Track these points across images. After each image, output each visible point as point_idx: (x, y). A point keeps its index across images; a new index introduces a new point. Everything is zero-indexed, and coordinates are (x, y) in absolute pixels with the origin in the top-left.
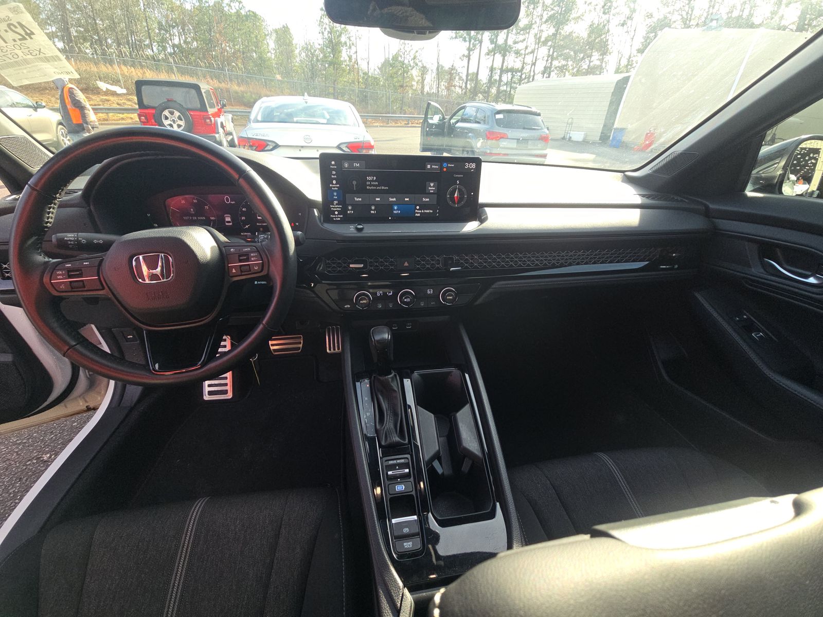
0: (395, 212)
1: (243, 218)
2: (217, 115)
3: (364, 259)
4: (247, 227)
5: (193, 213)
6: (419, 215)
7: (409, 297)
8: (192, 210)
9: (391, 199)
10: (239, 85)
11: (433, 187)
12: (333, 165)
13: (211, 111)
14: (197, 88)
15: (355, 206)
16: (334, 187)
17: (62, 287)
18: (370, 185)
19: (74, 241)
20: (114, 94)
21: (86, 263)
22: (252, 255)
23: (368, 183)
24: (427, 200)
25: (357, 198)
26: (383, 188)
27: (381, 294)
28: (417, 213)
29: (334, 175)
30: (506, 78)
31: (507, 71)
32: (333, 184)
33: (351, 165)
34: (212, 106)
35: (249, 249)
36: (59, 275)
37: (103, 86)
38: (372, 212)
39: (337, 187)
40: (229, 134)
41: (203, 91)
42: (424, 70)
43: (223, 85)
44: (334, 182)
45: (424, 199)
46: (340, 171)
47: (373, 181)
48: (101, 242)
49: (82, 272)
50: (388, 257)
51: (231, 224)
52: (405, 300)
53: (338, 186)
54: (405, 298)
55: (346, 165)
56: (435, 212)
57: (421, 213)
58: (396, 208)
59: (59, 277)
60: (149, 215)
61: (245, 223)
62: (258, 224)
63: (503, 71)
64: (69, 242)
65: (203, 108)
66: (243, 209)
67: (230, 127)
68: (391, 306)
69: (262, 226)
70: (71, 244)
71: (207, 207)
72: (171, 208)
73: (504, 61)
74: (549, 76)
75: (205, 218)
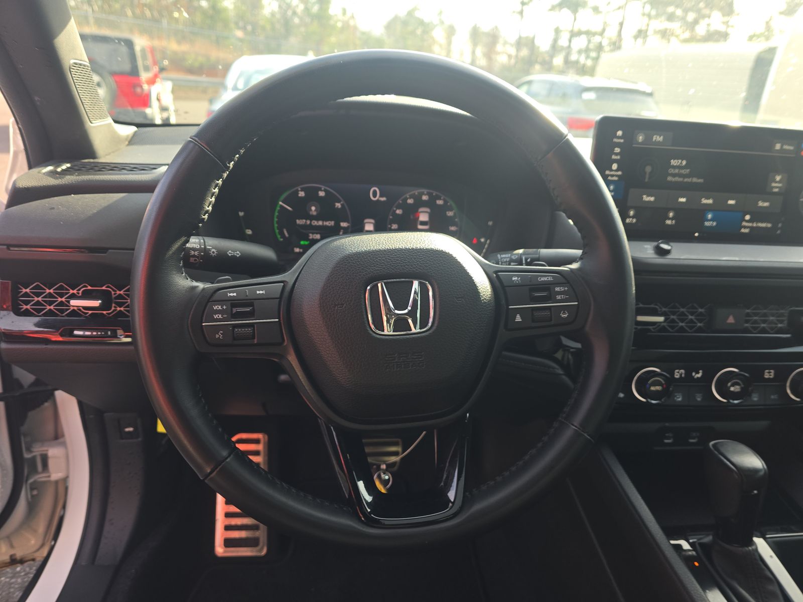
0: (707, 224)
1: (395, 226)
2: (152, 82)
3: (652, 306)
5: (315, 213)
6: (747, 231)
7: (737, 384)
8: (313, 208)
9: (704, 201)
10: (179, 42)
11: (779, 182)
12: (619, 138)
13: (144, 76)
14: (129, 44)
15: (642, 209)
16: (612, 176)
17: (219, 335)
18: (674, 175)
19: (200, 250)
21: (261, 292)
22: (557, 289)
23: (671, 171)
24: (766, 204)
25: (648, 196)
26: (695, 180)
27: (681, 375)
28: (745, 227)
29: (617, 154)
30: (580, 43)
31: (579, 33)
32: (612, 170)
33: (648, 139)
34: (147, 69)
35: (550, 279)
36: (218, 312)
38: (669, 222)
39: (617, 176)
40: (164, 109)
41: (138, 48)
42: (451, 31)
43: (156, 43)
44: (615, 166)
45: (761, 204)
46: (628, 147)
47: (679, 167)
48: (238, 254)
49: (254, 309)
50: (695, 305)
52: (732, 389)
53: (620, 173)
54: (733, 385)
55: (641, 138)
56: (775, 228)
57: (751, 228)
58: (710, 216)
59: (216, 317)
60: (241, 214)
63: (574, 34)
64: (192, 253)
65: (135, 72)
66: (397, 212)
67: (168, 100)
68: (699, 399)
70: (194, 256)
71: (338, 205)
72: (281, 203)
73: (575, 19)
74: (644, 42)
75: (332, 223)
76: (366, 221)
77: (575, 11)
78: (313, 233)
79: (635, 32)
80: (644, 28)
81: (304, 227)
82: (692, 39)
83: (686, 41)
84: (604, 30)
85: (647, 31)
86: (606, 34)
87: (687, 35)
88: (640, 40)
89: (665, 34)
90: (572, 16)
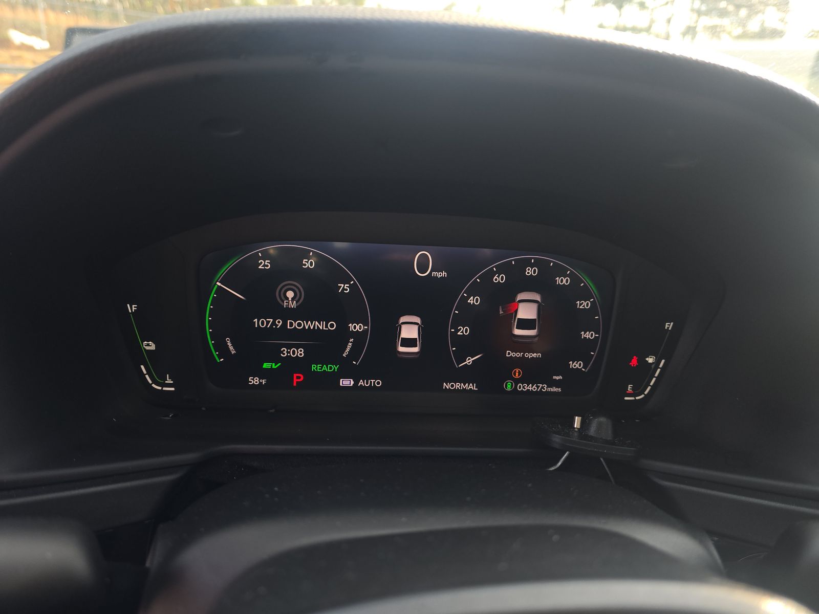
1: (464, 331)
4: (469, 361)
5: (293, 305)
8: (290, 294)
20: (30, 49)
37: (17, 37)
51: (416, 350)
60: (132, 308)
61: (465, 347)
62: (510, 354)
66: (471, 301)
69: (521, 362)
71: (345, 287)
72: (218, 284)
73: (620, 15)
74: (693, 38)
75: (332, 326)
76: (403, 319)
77: (620, 7)
78: (289, 347)
79: (683, 29)
80: (693, 25)
81: (271, 332)
82: (744, 36)
83: (739, 37)
84: (650, 27)
85: (695, 27)
86: (652, 30)
87: (739, 31)
88: (688, 37)
89: (714, 31)
90: (617, 11)
